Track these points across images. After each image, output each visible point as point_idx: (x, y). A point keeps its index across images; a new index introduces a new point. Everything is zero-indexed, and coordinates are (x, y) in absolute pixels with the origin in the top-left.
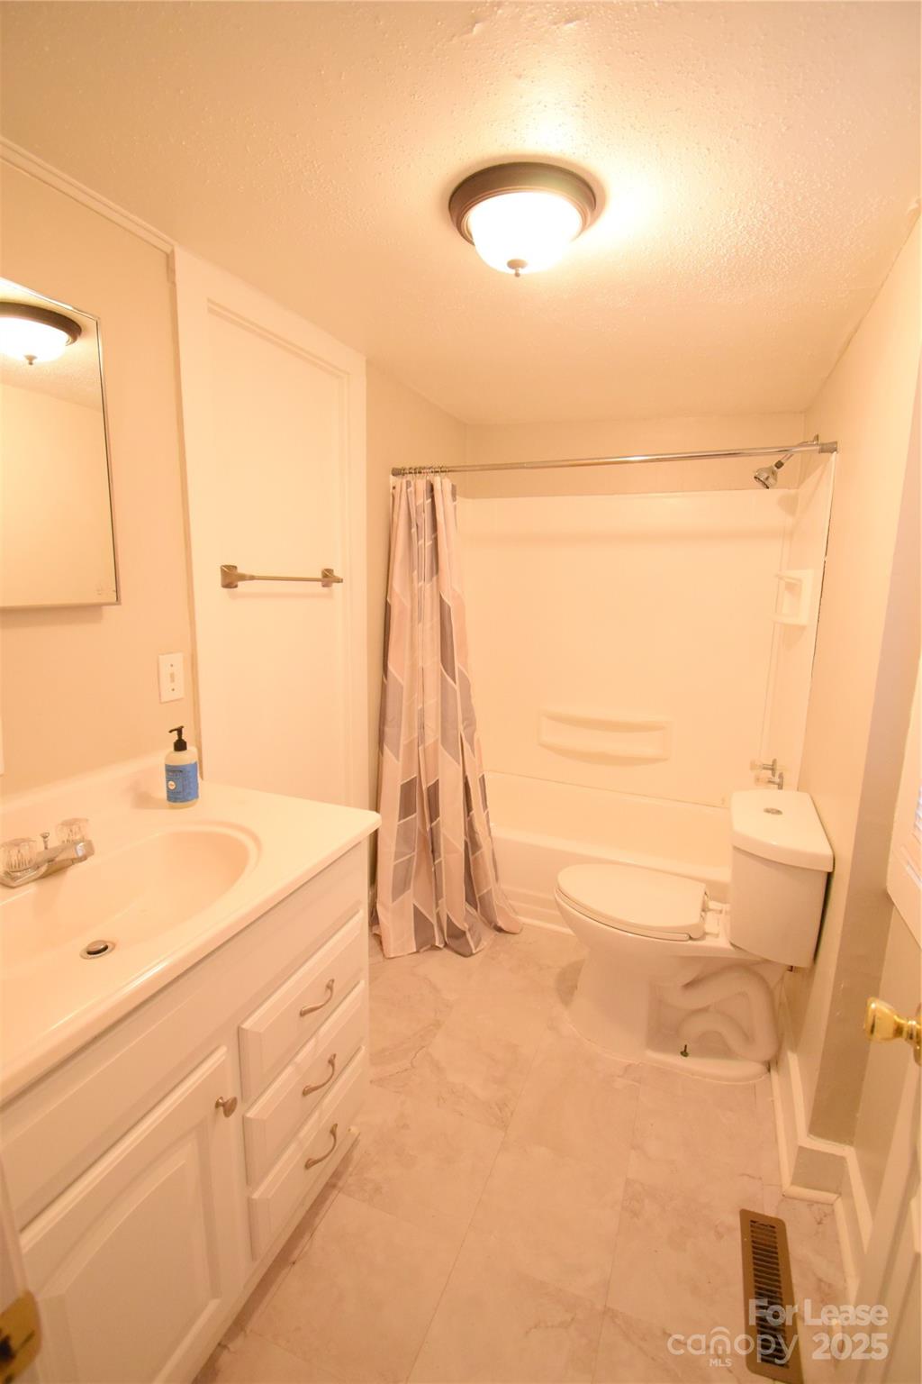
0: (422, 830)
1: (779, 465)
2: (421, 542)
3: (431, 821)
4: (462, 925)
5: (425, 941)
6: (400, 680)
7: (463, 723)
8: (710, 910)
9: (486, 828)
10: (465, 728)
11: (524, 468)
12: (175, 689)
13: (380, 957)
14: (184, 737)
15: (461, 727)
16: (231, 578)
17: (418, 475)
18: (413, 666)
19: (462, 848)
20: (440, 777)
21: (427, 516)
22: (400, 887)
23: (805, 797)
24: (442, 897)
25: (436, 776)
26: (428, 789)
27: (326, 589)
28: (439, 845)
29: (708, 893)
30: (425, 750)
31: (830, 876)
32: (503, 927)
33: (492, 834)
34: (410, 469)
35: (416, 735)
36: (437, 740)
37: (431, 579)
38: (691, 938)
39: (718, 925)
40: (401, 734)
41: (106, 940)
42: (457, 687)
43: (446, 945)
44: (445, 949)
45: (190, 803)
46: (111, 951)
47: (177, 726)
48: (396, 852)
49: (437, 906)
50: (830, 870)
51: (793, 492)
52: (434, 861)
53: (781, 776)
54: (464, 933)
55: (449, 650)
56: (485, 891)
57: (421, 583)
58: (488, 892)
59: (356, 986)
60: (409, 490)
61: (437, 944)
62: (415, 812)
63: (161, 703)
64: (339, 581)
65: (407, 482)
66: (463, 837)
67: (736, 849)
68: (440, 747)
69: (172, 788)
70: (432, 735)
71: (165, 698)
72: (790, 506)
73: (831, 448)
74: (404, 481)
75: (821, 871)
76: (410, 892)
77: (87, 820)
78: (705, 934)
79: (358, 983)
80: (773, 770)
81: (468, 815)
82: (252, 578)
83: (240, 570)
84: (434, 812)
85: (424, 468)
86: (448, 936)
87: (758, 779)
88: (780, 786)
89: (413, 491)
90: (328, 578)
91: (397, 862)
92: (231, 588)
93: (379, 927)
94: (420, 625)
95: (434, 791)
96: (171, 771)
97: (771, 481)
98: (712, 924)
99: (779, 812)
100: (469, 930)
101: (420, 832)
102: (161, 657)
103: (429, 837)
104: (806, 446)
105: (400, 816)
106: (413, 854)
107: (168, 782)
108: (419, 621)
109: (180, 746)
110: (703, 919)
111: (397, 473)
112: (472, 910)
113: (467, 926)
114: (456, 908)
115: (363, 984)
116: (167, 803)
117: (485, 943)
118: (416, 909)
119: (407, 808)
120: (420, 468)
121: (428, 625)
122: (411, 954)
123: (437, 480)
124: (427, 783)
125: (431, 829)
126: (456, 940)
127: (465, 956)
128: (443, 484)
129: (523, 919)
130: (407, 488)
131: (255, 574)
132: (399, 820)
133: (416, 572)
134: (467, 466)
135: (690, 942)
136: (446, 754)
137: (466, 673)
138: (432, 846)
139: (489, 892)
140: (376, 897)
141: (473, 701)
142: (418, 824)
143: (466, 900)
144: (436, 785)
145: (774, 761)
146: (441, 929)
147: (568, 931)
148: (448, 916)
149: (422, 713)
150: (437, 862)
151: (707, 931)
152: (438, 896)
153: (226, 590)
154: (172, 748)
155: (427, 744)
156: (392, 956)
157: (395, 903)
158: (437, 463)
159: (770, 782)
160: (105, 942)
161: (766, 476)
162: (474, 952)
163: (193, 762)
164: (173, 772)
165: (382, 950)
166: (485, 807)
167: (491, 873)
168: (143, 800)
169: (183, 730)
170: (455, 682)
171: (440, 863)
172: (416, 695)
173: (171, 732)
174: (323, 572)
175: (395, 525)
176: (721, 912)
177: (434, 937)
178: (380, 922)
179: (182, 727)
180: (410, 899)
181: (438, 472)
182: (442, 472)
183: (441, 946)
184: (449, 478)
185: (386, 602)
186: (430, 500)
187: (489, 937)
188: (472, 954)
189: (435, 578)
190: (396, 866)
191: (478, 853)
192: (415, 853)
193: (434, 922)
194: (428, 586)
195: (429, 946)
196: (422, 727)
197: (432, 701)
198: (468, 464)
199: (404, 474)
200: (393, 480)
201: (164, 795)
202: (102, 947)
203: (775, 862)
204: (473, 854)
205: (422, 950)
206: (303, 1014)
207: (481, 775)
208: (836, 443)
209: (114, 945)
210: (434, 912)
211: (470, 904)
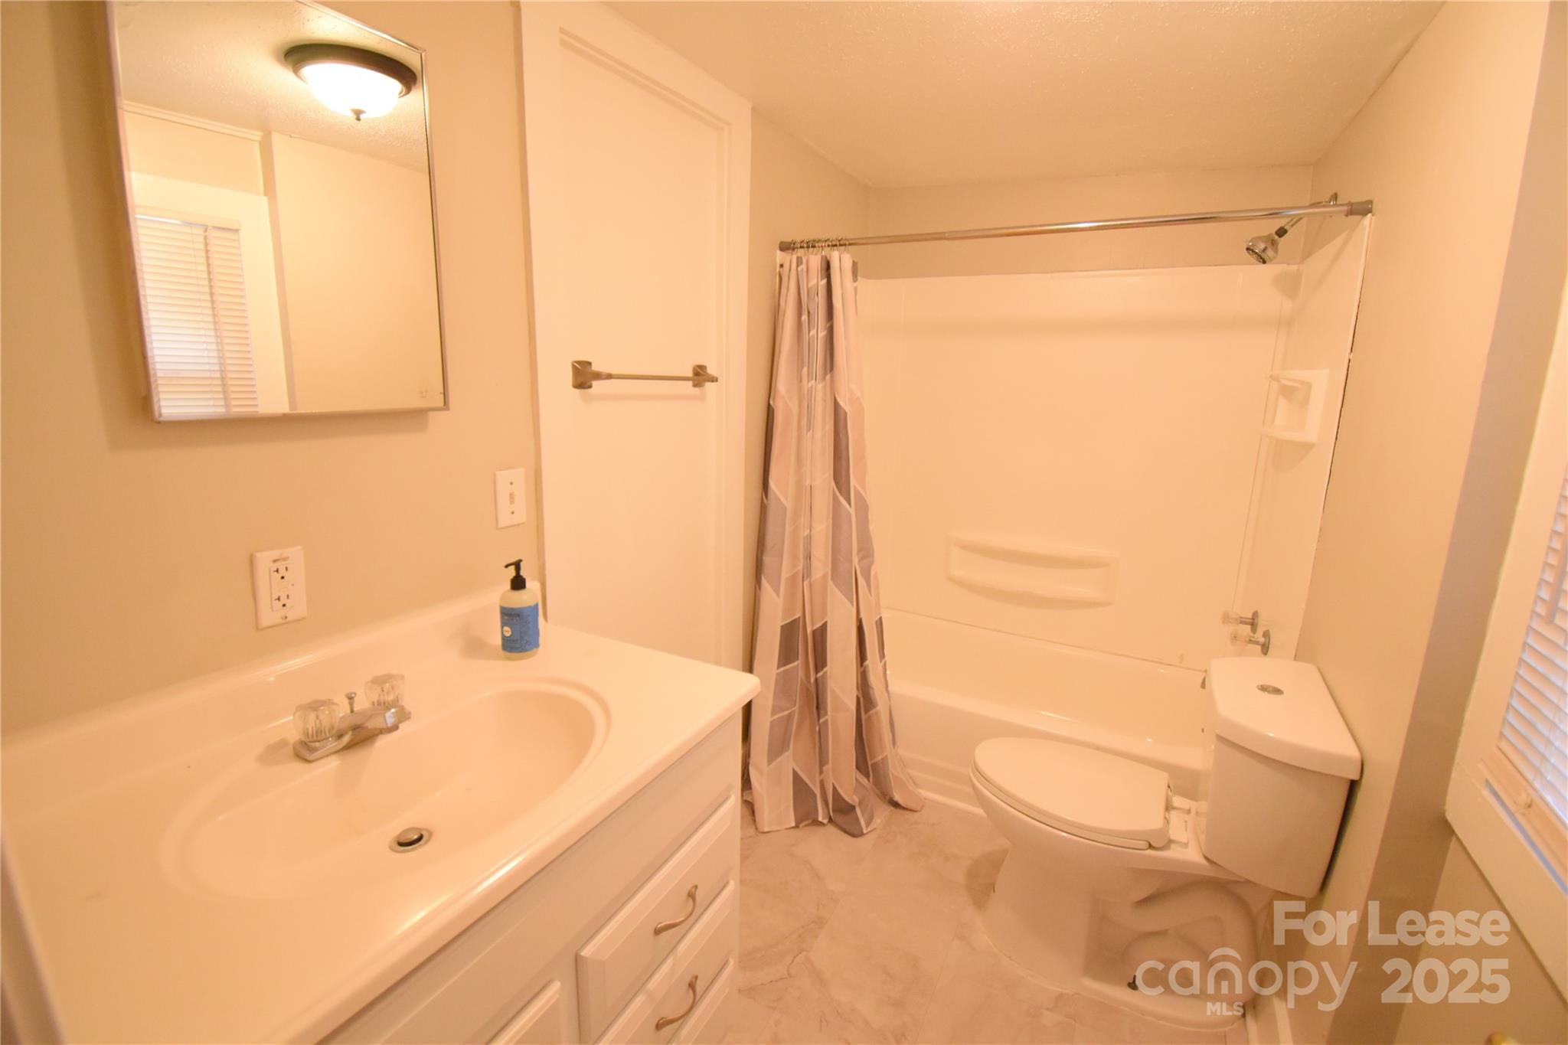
0: (805, 681)
1: (1281, 232)
2: (813, 332)
3: (817, 671)
4: (850, 797)
5: (805, 817)
6: (783, 499)
7: (858, 554)
8: (1174, 808)
9: (883, 681)
10: (859, 561)
11: (945, 239)
12: (514, 512)
13: (752, 831)
14: (522, 573)
15: (855, 560)
16: (584, 376)
17: (811, 249)
18: (799, 483)
19: (853, 707)
20: (828, 619)
21: (821, 300)
22: (777, 747)
23: (1310, 670)
24: (827, 763)
25: (823, 618)
26: (814, 632)
27: (697, 389)
28: (825, 699)
29: (1172, 787)
30: (811, 585)
31: (1353, 786)
32: (901, 802)
33: (890, 689)
34: (802, 242)
35: (801, 567)
36: (826, 574)
37: (824, 378)
38: (1151, 846)
39: (1186, 830)
40: (784, 566)
41: (419, 826)
42: (852, 511)
43: (831, 820)
44: (829, 825)
45: (528, 653)
46: (426, 843)
47: (514, 560)
48: (774, 707)
49: (821, 772)
50: (1355, 777)
51: (1295, 268)
52: (819, 719)
53: (1266, 634)
54: (853, 808)
55: (844, 463)
56: (880, 758)
57: (813, 382)
58: (883, 759)
59: (724, 887)
60: (799, 269)
61: (820, 819)
62: (798, 659)
63: (498, 529)
64: (714, 380)
65: (798, 258)
66: (855, 693)
67: (1221, 739)
68: (830, 583)
69: (508, 634)
70: (821, 567)
71: (502, 524)
72: (1289, 287)
73: (1362, 209)
74: (794, 257)
75: (1341, 778)
76: (788, 754)
77: (403, 676)
78: (1171, 841)
79: (727, 883)
80: (1252, 624)
81: (862, 665)
82: (609, 377)
83: (595, 368)
84: (820, 661)
85: (819, 241)
86: (834, 811)
87: (1235, 638)
88: (1265, 649)
89: (805, 269)
90: (700, 376)
91: (776, 717)
92: (584, 388)
93: (751, 793)
94: (809, 433)
95: (821, 634)
96: (507, 615)
97: (1270, 253)
98: (1178, 829)
99: (1277, 691)
100: (860, 803)
101: (802, 682)
102: (498, 473)
103: (813, 690)
104: (1319, 207)
105: (778, 664)
106: (793, 709)
107: (502, 627)
108: (808, 430)
109: (518, 583)
110: (1168, 821)
111: (786, 247)
112: (863, 780)
113: (856, 799)
114: (845, 779)
115: (732, 885)
116: (501, 651)
117: (879, 821)
118: (795, 774)
119: (787, 653)
120: (814, 241)
121: (819, 435)
122: (787, 829)
123: (835, 256)
124: (813, 626)
125: (816, 680)
126: (843, 816)
127: (853, 835)
128: (842, 261)
129: (925, 793)
130: (798, 266)
131: (613, 372)
132: (778, 668)
133: (805, 369)
134: (870, 238)
135: (1150, 852)
136: (836, 590)
137: (863, 494)
138: (816, 700)
139: (885, 759)
140: (749, 756)
141: (871, 528)
142: (801, 674)
143: (857, 767)
144: (824, 627)
145: (1255, 615)
146: (826, 802)
147: (980, 811)
148: (834, 788)
149: (809, 539)
150: (821, 721)
151: (1173, 837)
152: (822, 762)
153: (577, 391)
154: (508, 586)
155: (813, 579)
156: (766, 830)
157: (771, 766)
158: (833, 235)
159: (1250, 641)
160: (419, 829)
161: (1262, 246)
162: (865, 831)
163: (532, 604)
164: (509, 615)
165: (755, 821)
166: (882, 656)
167: (887, 736)
168: (474, 647)
169: (522, 564)
170: (850, 504)
171: (826, 722)
172: (802, 520)
173: (507, 566)
174: (694, 369)
175: (781, 312)
176: (1189, 812)
177: (817, 809)
178: (753, 787)
179: (521, 561)
180: (788, 762)
181: (836, 245)
182: (840, 245)
183: (825, 821)
184: (848, 253)
185: (769, 405)
186: (825, 281)
187: (882, 814)
188: (862, 834)
189: (828, 377)
190: (772, 723)
191: (872, 712)
192: (796, 708)
193: (817, 791)
194: (820, 386)
195: (810, 821)
196: (808, 557)
197: (822, 527)
198: (870, 235)
199: (794, 249)
200: (780, 256)
201: (498, 641)
202: (416, 837)
203: (1274, 760)
204: (867, 711)
205: (801, 825)
206: (658, 932)
207: (878, 618)
208: (1371, 202)
209: (431, 834)
210: (818, 779)
211: (860, 771)
